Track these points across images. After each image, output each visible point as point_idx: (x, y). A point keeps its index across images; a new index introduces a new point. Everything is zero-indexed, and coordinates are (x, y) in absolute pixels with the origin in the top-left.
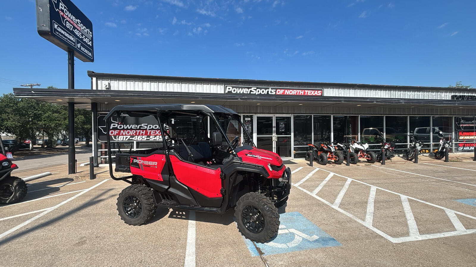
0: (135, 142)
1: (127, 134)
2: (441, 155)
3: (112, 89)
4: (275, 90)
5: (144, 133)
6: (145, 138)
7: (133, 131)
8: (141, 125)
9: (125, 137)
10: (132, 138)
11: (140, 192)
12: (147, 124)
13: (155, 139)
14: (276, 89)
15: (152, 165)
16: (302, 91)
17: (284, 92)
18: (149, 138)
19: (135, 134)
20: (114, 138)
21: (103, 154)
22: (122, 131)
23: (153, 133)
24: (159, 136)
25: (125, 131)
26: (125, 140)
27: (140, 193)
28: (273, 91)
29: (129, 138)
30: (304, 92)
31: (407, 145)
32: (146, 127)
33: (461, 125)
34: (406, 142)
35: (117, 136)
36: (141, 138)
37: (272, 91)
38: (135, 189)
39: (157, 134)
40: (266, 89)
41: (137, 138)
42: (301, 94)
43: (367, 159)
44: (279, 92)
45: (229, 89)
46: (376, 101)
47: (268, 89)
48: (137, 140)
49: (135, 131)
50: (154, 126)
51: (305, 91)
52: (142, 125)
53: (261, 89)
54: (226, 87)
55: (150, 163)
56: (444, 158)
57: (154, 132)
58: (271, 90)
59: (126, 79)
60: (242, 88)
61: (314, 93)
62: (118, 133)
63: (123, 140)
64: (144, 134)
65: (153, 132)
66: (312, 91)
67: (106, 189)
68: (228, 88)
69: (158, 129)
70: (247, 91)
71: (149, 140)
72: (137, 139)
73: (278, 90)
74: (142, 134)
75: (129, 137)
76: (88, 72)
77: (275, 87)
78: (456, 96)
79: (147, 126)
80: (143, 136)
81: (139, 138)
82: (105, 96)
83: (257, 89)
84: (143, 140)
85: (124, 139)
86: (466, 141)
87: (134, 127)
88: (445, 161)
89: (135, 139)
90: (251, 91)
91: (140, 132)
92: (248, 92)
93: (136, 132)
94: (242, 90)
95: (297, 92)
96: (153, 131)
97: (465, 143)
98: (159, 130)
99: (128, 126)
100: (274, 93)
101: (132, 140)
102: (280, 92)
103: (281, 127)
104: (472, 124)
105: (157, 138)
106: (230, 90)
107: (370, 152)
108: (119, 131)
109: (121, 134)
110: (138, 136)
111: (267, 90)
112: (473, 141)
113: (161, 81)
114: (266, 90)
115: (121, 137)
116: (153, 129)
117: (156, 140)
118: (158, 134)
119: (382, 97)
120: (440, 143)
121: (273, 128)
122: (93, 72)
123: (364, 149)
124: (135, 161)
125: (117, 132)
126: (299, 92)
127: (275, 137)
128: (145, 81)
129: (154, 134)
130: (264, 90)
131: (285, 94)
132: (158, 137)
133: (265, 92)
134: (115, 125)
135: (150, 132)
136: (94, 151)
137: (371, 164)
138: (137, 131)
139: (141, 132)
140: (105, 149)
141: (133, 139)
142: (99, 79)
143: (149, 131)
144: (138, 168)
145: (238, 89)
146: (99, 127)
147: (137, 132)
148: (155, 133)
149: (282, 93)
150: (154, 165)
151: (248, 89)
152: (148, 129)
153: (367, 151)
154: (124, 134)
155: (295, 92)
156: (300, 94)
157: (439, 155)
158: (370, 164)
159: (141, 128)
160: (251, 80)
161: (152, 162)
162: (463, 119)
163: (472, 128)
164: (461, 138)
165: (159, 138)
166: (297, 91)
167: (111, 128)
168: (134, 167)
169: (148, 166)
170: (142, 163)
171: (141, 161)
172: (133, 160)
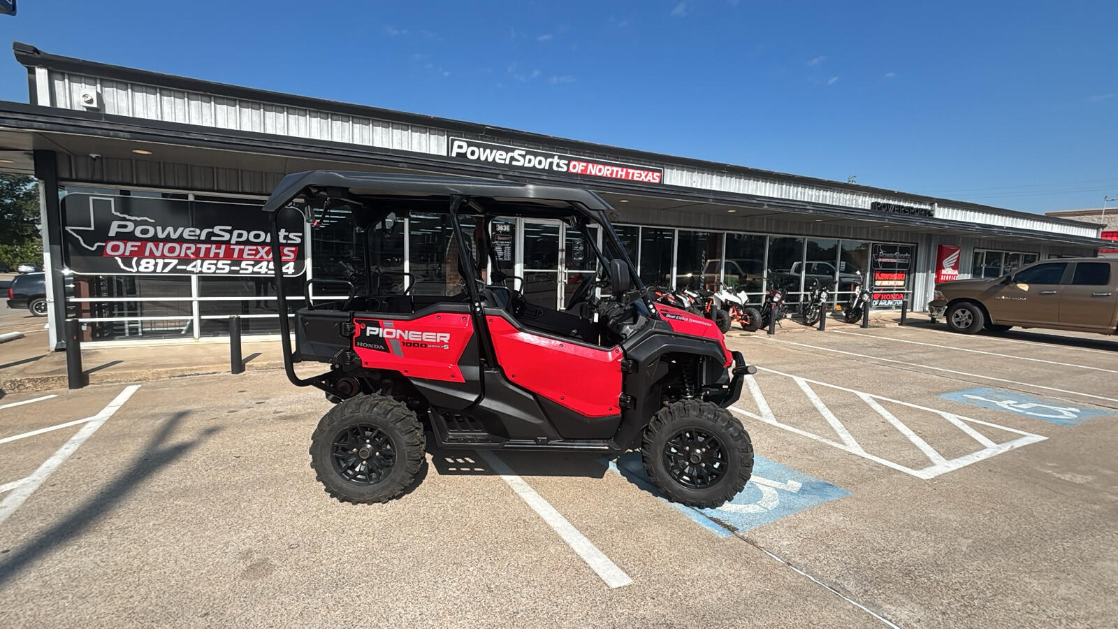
0: (194, 279)
1: (166, 253)
2: (855, 314)
3: (109, 110)
4: (566, 162)
5: (222, 252)
6: (224, 268)
7: (185, 246)
8: (211, 230)
9: (161, 262)
10: (184, 267)
11: (389, 416)
12: (230, 228)
13: (256, 269)
14: (570, 160)
15: (434, 341)
16: (622, 171)
17: (586, 167)
18: (238, 268)
19: (192, 254)
20: (125, 265)
21: (86, 311)
22: (150, 245)
23: (249, 254)
24: (269, 262)
25: (161, 244)
26: (162, 273)
27: (390, 418)
28: (562, 162)
29: (176, 266)
30: (627, 172)
31: (799, 295)
32: (227, 237)
33: (880, 260)
34: (798, 290)
35: (135, 259)
36: (213, 268)
37: (561, 164)
38: (375, 409)
39: (262, 257)
40: (546, 156)
41: (201, 266)
42: (621, 175)
43: (742, 323)
44: (574, 167)
45: (460, 147)
46: (768, 205)
47: (552, 156)
48: (201, 272)
49: (193, 246)
50: (253, 233)
51: (629, 170)
52: (217, 230)
53: (536, 155)
54: (453, 141)
55: (428, 337)
56: (860, 322)
57: (254, 252)
58: (558, 161)
59: (160, 88)
60: (492, 148)
61: (646, 176)
62: (136, 249)
63: (154, 271)
64: (221, 256)
65: (249, 250)
66: (642, 172)
67: (164, 414)
68: (456, 144)
69: (263, 244)
70: (504, 157)
71: (237, 272)
72: (199, 269)
73: (573, 163)
74: (217, 255)
75: (175, 262)
76: (17, 46)
77: (567, 153)
78: (878, 204)
79: (231, 232)
80: (218, 260)
81: (208, 268)
82: (112, 133)
83: (526, 154)
84: (218, 271)
85: (159, 269)
86: (884, 290)
87: (190, 235)
88: (862, 327)
89: (194, 269)
90: (512, 159)
91: (210, 249)
92: (505, 160)
93: (198, 250)
94: (491, 153)
95: (613, 171)
96: (247, 247)
97: (882, 293)
98: (267, 244)
99: (170, 229)
100: (565, 169)
101: (185, 271)
102: (577, 169)
103: (576, 251)
104: (895, 258)
105: (261, 268)
106: (462, 151)
107: (750, 309)
108: (139, 244)
109: (147, 253)
110: (203, 260)
111: (550, 160)
112: (892, 290)
113: (272, 105)
114: (546, 159)
115: (148, 263)
116: (247, 242)
117: (259, 273)
118: (265, 257)
119: (767, 195)
120: (856, 292)
121: (560, 253)
122: (36, 51)
123: (740, 303)
124: (372, 333)
125: (133, 246)
126: (617, 172)
127: (563, 274)
128: (221, 101)
129: (253, 257)
130: (543, 159)
131: (588, 173)
132: (264, 264)
133: (545, 165)
134: (125, 226)
135: (241, 251)
136: (56, 302)
137: (751, 333)
138: (199, 246)
139: (213, 250)
140: (91, 296)
141: (189, 268)
142: (60, 76)
143: (237, 248)
144: (381, 350)
145: (482, 150)
146: (68, 228)
147: (200, 248)
148: (255, 255)
149: (582, 170)
150: (438, 341)
151: (507, 154)
152: (233, 241)
153: (744, 307)
154: (158, 254)
155: (608, 170)
156: (619, 176)
157: (853, 315)
158: (748, 333)
159: (213, 238)
160: (513, 130)
161: (434, 334)
162: (884, 248)
163: (892, 265)
164: (878, 283)
165: (267, 268)
166: (614, 168)
167: (112, 233)
168: (367, 348)
169: (418, 346)
170: (398, 337)
171: (394, 331)
172: (366, 329)
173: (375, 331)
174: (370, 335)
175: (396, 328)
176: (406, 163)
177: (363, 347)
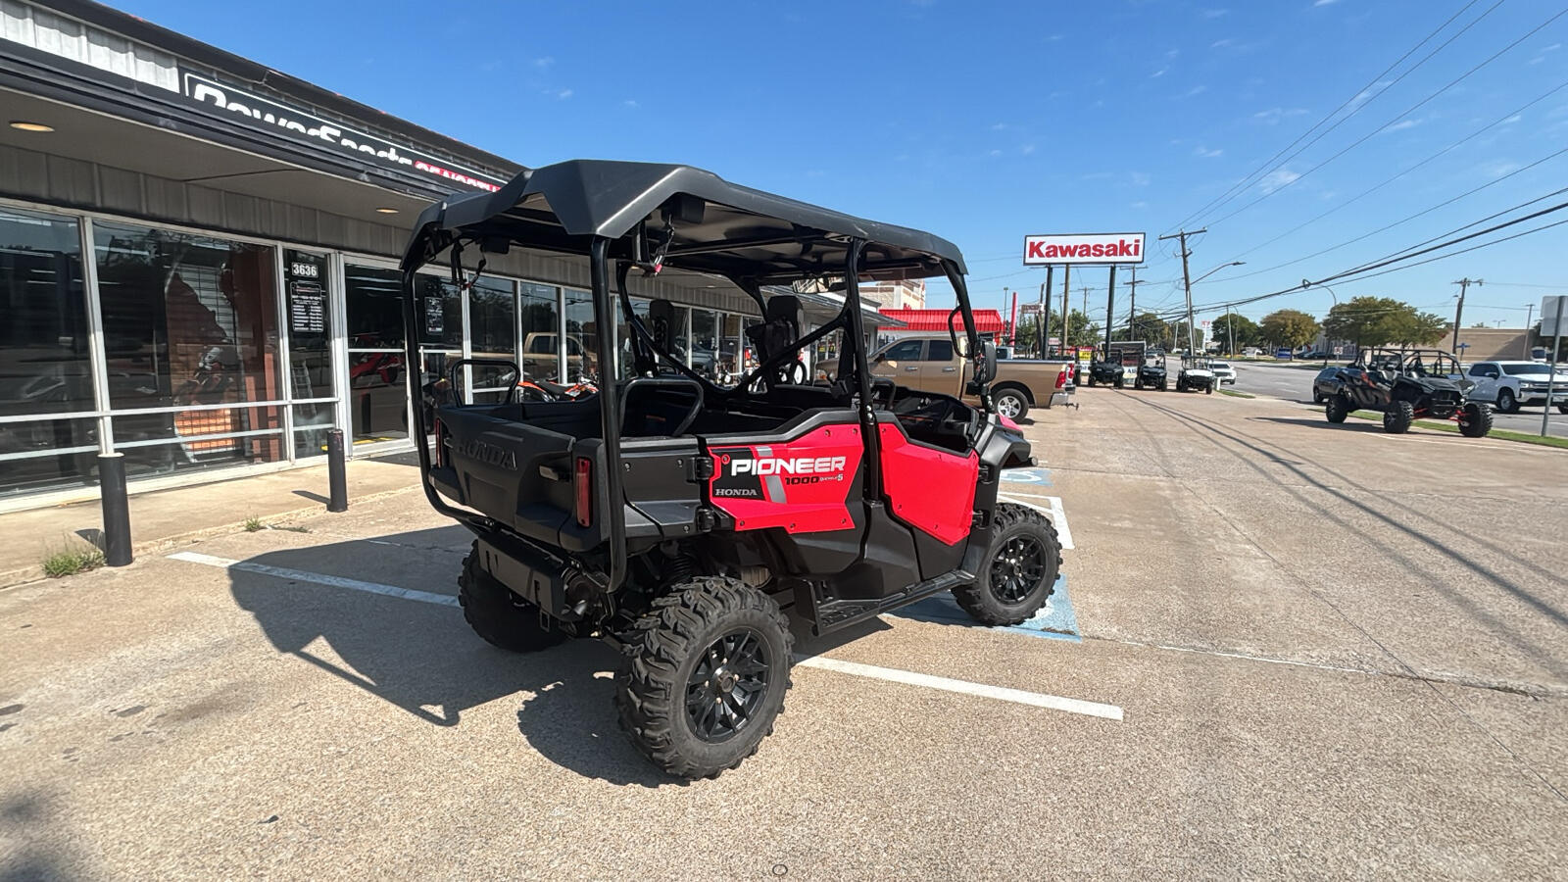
14: (415, 158)
15: (827, 470)
28: (403, 161)
47: (387, 149)
53: (359, 140)
54: (193, 83)
55: (821, 465)
58: (397, 158)
60: (277, 114)
68: (201, 89)
77: (409, 146)
83: (342, 137)
124: (741, 470)
144: (752, 497)
145: (256, 112)
150: (833, 469)
161: (828, 459)
168: (732, 496)
169: (808, 482)
170: (778, 471)
171: (771, 461)
172: (730, 465)
173: (745, 466)
174: (738, 473)
175: (776, 456)
176: (173, 118)
177: (725, 496)
